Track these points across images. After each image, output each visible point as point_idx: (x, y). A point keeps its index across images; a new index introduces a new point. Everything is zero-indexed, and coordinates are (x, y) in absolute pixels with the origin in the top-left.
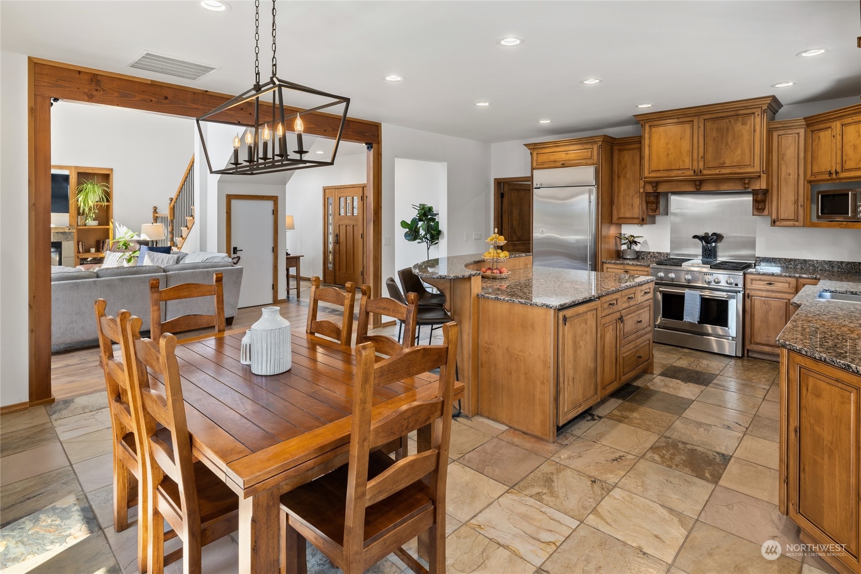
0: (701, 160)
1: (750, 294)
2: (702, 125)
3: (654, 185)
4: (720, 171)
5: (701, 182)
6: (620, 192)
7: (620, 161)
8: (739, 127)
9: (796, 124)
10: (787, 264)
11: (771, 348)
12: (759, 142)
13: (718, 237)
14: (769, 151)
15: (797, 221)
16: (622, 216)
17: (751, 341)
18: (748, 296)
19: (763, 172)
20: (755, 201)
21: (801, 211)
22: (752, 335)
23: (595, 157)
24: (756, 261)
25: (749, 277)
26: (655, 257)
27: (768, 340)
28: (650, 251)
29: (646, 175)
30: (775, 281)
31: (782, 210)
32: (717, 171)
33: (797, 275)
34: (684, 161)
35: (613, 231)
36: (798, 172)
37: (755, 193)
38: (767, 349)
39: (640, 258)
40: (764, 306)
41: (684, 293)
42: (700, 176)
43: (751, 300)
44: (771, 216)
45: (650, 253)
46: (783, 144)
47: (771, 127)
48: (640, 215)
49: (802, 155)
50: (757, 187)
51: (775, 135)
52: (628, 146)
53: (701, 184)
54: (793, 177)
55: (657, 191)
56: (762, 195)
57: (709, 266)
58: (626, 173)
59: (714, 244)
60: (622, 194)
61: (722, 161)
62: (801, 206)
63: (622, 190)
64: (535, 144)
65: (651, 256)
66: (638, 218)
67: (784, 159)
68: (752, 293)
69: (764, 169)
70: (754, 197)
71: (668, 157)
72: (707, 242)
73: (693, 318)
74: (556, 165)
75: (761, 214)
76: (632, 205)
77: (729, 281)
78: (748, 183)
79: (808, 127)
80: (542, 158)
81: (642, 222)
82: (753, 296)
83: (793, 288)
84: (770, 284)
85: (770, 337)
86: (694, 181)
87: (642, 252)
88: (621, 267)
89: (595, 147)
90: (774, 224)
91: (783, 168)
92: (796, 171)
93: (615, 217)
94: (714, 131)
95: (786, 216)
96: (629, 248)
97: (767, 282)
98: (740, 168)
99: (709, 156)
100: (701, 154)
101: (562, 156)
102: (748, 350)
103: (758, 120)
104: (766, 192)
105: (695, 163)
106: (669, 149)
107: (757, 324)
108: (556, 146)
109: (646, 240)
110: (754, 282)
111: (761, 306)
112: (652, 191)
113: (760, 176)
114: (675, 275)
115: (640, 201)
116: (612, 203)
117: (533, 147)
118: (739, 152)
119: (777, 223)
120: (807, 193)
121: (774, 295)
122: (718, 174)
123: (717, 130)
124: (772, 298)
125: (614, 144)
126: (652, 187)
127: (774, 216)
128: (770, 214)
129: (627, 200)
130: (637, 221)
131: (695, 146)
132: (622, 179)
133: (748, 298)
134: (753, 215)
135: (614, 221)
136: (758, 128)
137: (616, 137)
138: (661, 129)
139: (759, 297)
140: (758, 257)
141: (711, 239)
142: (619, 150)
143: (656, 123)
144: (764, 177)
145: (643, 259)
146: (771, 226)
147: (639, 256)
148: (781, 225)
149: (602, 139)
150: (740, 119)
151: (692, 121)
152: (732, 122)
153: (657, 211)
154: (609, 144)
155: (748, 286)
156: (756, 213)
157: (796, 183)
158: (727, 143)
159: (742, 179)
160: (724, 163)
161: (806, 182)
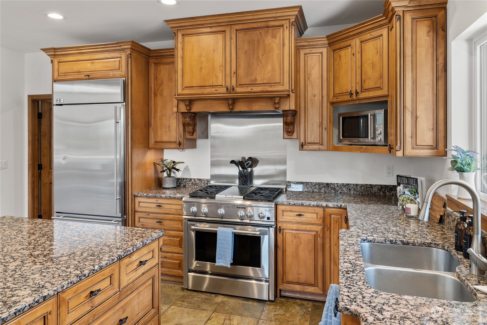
0: (234, 76)
1: (282, 228)
2: (234, 36)
3: (187, 103)
4: (252, 89)
5: (235, 100)
6: (157, 112)
7: (157, 76)
8: (269, 40)
9: (320, 43)
10: (313, 188)
11: (302, 287)
12: (288, 58)
13: (254, 162)
14: (297, 71)
15: (322, 145)
16: (159, 139)
17: (283, 279)
18: (280, 229)
19: (292, 91)
20: (286, 123)
21: (325, 133)
22: (284, 273)
23: (124, 68)
24: (287, 185)
25: (280, 208)
26: (196, 184)
27: (299, 278)
28: (192, 177)
29: (180, 91)
30: (304, 212)
31: (309, 133)
32: (249, 89)
33: (324, 204)
34: (217, 77)
35: (151, 156)
36: (322, 94)
37: (285, 114)
38: (298, 288)
39: (182, 185)
40: (295, 241)
41: (216, 231)
42: (232, 93)
43: (283, 233)
44: (300, 139)
45: (191, 179)
46: (309, 64)
47: (299, 44)
48: (178, 139)
49: (325, 76)
50: (287, 108)
51: (302, 52)
52: (164, 59)
53: (234, 103)
54: (318, 99)
55: (192, 111)
56: (292, 117)
57: (242, 197)
58: (162, 90)
59: (249, 169)
60: (159, 114)
61: (254, 78)
62: (325, 129)
63: (159, 110)
64: (54, 49)
65: (192, 184)
66: (176, 142)
67: (310, 79)
68: (284, 226)
69: (293, 88)
70: (285, 118)
71: (201, 71)
72: (244, 168)
73: (226, 261)
74: (80, 76)
75: (290, 137)
76: (169, 127)
77: (261, 215)
78: (278, 103)
79: (329, 47)
80: (65, 68)
81: (180, 146)
82: (283, 229)
83: (320, 219)
84: (300, 215)
85: (300, 274)
86: (226, 99)
87: (184, 179)
88: (154, 200)
89: (124, 56)
90: (302, 148)
91: (310, 89)
92: (321, 92)
93: (152, 141)
94: (246, 43)
95: (313, 139)
96: (169, 176)
97: (297, 214)
98: (271, 86)
99: (241, 72)
100: (234, 69)
101: (87, 66)
102: (280, 290)
103: (287, 32)
104: (295, 113)
105: (228, 79)
106: (202, 63)
107: (289, 260)
108: (80, 53)
109: (187, 166)
110: (285, 213)
111: (292, 241)
112: (186, 111)
113: (289, 95)
114: (209, 210)
115: (178, 123)
116: (148, 125)
117: (53, 53)
118: (269, 68)
119: (305, 147)
120: (330, 116)
121: (303, 227)
122: (250, 92)
123: (249, 42)
124: (301, 230)
125: (149, 56)
126: (185, 105)
127: (302, 140)
128: (298, 138)
129: (164, 121)
130: (174, 145)
131: (228, 60)
132: (159, 97)
133: (280, 233)
134: (284, 138)
135: (151, 146)
136: (287, 41)
137: (152, 49)
138: (194, 38)
139: (290, 229)
140: (288, 182)
141: (247, 164)
142: (156, 64)
143: (189, 32)
144: (293, 95)
145: (185, 186)
146: (300, 150)
147: (179, 184)
148: (308, 149)
149: (130, 46)
150: (270, 31)
151: (224, 31)
152: (263, 34)
153: (195, 134)
154: (144, 55)
155: (280, 219)
156: (286, 136)
157: (321, 105)
158: (258, 57)
159: (272, 98)
160: (256, 80)
161: (329, 104)
